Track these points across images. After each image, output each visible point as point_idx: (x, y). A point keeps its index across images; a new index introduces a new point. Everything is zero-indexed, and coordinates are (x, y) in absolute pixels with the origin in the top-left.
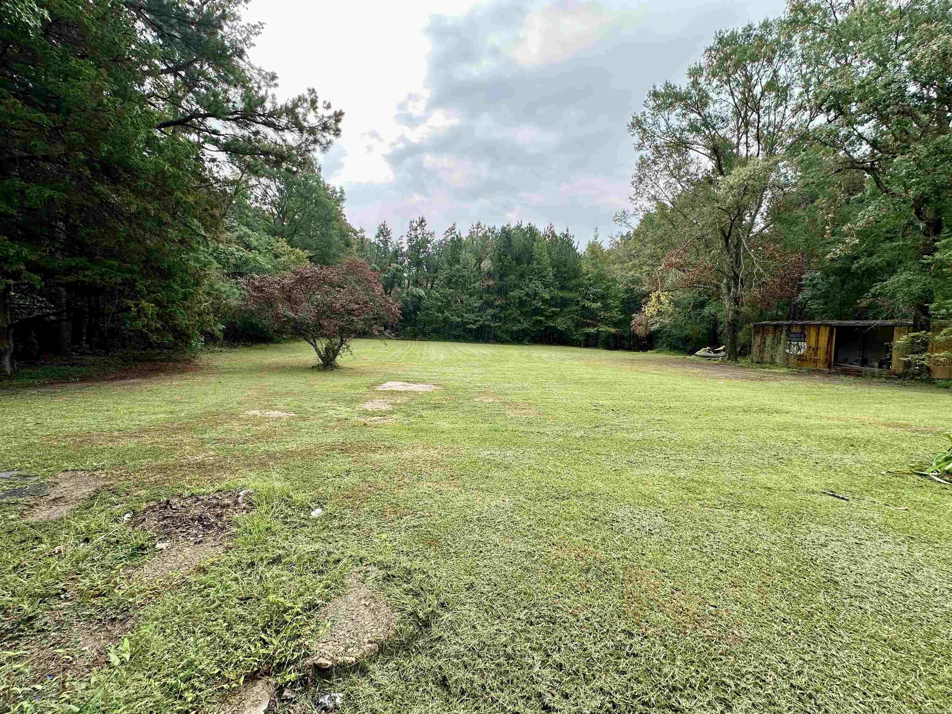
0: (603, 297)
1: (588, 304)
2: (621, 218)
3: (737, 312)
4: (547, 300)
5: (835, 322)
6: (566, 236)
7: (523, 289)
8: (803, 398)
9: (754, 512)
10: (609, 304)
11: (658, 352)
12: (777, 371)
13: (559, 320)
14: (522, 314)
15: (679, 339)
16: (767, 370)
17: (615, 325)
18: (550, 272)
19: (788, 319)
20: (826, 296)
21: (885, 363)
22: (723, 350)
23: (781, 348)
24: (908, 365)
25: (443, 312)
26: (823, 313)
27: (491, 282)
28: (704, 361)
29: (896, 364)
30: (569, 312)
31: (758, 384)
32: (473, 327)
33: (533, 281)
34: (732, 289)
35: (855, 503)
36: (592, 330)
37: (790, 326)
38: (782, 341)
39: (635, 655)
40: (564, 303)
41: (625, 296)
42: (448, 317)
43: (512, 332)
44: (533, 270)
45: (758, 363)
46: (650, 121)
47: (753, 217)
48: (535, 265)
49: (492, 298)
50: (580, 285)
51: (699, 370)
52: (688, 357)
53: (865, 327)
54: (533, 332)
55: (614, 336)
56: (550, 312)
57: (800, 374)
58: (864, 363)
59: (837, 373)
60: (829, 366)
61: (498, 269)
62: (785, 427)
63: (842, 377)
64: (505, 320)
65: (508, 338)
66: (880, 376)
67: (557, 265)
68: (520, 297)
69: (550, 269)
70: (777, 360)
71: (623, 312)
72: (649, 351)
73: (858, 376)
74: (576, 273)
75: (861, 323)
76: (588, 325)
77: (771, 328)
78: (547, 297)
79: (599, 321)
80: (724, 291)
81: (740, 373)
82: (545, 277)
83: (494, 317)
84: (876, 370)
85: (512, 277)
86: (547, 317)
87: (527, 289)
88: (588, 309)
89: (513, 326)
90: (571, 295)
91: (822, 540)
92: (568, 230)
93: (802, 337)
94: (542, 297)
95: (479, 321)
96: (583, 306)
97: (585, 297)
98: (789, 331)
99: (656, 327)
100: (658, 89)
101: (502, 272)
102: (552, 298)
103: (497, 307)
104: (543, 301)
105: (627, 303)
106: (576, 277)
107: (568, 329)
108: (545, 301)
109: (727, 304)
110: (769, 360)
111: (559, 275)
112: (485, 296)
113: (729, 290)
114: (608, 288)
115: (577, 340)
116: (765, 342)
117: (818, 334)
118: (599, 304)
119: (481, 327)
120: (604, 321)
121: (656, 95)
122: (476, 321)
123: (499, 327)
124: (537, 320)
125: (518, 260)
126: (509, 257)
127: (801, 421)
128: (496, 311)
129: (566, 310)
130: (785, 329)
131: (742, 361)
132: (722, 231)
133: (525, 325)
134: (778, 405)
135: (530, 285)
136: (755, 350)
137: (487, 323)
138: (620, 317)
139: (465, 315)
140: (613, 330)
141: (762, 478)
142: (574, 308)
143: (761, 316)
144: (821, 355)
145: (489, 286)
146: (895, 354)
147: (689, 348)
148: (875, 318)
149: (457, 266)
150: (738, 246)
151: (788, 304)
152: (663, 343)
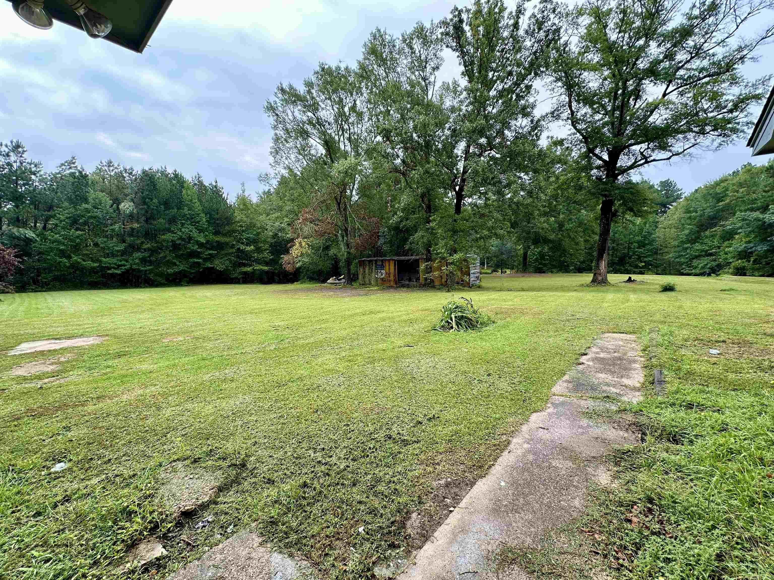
0: (254, 242)
1: (242, 247)
2: (264, 178)
3: (349, 253)
4: (203, 243)
5: (396, 258)
6: (216, 187)
7: (175, 233)
8: (388, 303)
9: (381, 362)
10: (261, 247)
11: (302, 283)
12: (373, 288)
13: (217, 262)
14: (177, 257)
15: (314, 273)
16: (368, 289)
17: (267, 264)
18: (204, 219)
19: (375, 257)
20: (390, 242)
21: (418, 279)
22: (343, 278)
23: (373, 275)
24: (426, 279)
25: (69, 257)
26: (390, 252)
27: (136, 225)
28: (333, 286)
29: (422, 280)
30: (226, 255)
31: (365, 298)
32: (116, 271)
33: (186, 226)
34: (345, 238)
35: (415, 347)
36: (249, 269)
37: (376, 261)
38: (373, 270)
39: (353, 431)
40: (220, 246)
41: (273, 241)
42: (79, 263)
43: (168, 274)
44: (185, 215)
45: (363, 285)
46: (280, 109)
47: (351, 192)
48: (186, 211)
49: (139, 242)
50: (234, 231)
51: (332, 293)
52: (323, 285)
53: (408, 260)
54: (192, 273)
55: (267, 272)
56: (206, 255)
57: (383, 289)
58: (410, 280)
59: (399, 287)
60: (396, 284)
61: (143, 212)
62: (384, 320)
63: (402, 288)
64: (158, 264)
65: (163, 281)
66: (416, 287)
67: (209, 213)
68: (172, 241)
69: (203, 215)
70: (372, 282)
71: (272, 253)
72: (295, 283)
73: (408, 287)
74: (229, 220)
75: (407, 258)
76: (245, 265)
77: (367, 263)
78: (203, 240)
79: (253, 261)
80: (340, 239)
81: (354, 292)
82: (198, 222)
83: (144, 261)
84: (415, 283)
85: (161, 220)
86: (205, 260)
87: (180, 233)
88: (242, 251)
89: (168, 269)
90: (227, 240)
91: (408, 364)
92: (216, 182)
93: (382, 267)
94: (197, 241)
95: (124, 265)
96: (239, 249)
97: (239, 241)
98: (376, 263)
99: (298, 265)
100: (284, 87)
101: (148, 215)
102: (208, 242)
103: (145, 250)
104: (198, 245)
105: (275, 246)
106: (228, 224)
107: (226, 270)
108: (201, 245)
109: (343, 247)
110: (368, 282)
111: (212, 221)
112: (129, 240)
113: (343, 238)
114: (258, 234)
115: (236, 278)
116: (365, 272)
117: (389, 265)
118: (252, 247)
119: (127, 271)
120: (258, 261)
121: (283, 91)
122: (119, 266)
123: (151, 271)
124: (195, 263)
125: (166, 204)
126: (155, 201)
127: (390, 315)
128: (146, 254)
129: (223, 252)
130: (374, 262)
131: (355, 284)
132: (336, 198)
133: (182, 267)
134: (378, 309)
135: (183, 230)
136: (360, 277)
137: (134, 267)
138: (271, 257)
139: (104, 259)
140: (266, 268)
141: (380, 346)
142: (231, 251)
143: (362, 255)
144: (392, 278)
145: (133, 229)
146: (421, 274)
147: (322, 278)
148: (412, 255)
149: (84, 206)
150: (345, 209)
151: (373, 247)
152: (304, 277)
